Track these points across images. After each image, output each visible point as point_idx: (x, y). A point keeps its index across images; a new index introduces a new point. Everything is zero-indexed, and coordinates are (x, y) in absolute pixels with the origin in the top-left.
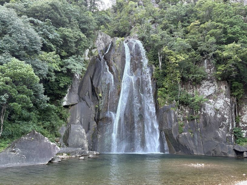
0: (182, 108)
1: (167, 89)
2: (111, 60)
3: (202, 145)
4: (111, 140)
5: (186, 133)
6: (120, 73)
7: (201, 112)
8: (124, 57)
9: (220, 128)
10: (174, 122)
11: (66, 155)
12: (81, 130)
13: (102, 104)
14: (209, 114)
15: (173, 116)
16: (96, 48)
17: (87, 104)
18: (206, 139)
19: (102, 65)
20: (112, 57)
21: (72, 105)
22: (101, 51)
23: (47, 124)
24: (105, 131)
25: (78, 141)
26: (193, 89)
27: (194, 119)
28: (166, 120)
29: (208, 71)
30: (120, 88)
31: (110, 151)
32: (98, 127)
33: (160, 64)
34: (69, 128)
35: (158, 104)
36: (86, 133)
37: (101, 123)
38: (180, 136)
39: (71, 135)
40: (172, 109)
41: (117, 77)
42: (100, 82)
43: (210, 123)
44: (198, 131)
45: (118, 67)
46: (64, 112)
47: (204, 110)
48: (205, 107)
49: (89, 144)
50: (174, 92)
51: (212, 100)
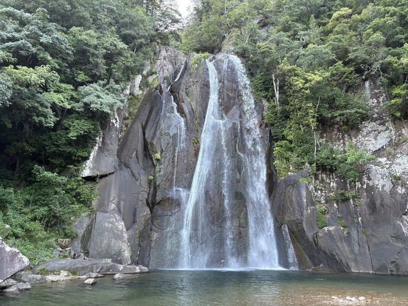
0: (322, 178)
1: (291, 142)
2: (181, 92)
3: (368, 253)
4: (178, 246)
5: (331, 228)
6: (197, 114)
7: (362, 185)
8: (206, 85)
9: (403, 214)
10: (307, 206)
12: (116, 224)
13: (162, 173)
14: (380, 186)
15: (304, 193)
17: (133, 175)
18: (375, 240)
19: (164, 102)
20: (183, 87)
21: (102, 177)
22: (165, 78)
24: (167, 226)
25: (109, 245)
26: (344, 140)
27: (347, 199)
28: (291, 201)
29: (373, 103)
30: (198, 142)
31: (175, 264)
32: (154, 216)
33: (277, 95)
34: (93, 220)
35: (275, 173)
36: (127, 230)
37: (158, 210)
38: (320, 235)
39: (94, 232)
40: (303, 181)
41: (193, 122)
42: (158, 132)
43: (382, 205)
44: (358, 223)
45: (194, 104)
46: (85, 189)
47: (369, 179)
48: (370, 172)
49: (133, 251)
50: (306, 146)
51: (385, 159)
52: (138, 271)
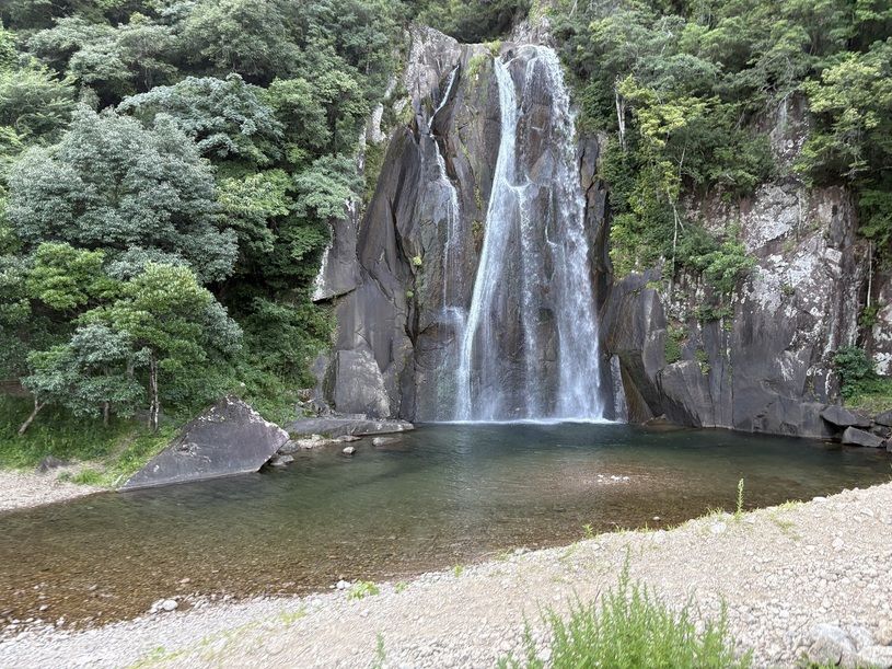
0: (686, 280)
1: (639, 217)
2: (451, 135)
3: (730, 401)
4: (454, 387)
5: (682, 365)
6: (478, 178)
7: (740, 298)
8: (495, 119)
9: (787, 349)
10: (652, 328)
11: (317, 437)
12: (367, 365)
13: (425, 286)
14: (763, 303)
15: (649, 308)
16: (406, 95)
17: (384, 290)
18: (742, 384)
19: (423, 160)
20: (454, 123)
21: (339, 296)
22: (423, 102)
23: (273, 357)
24: (437, 364)
25: (360, 394)
26: (728, 215)
27: (715, 320)
28: (630, 320)
29: (787, 148)
30: (481, 229)
31: (450, 415)
32: (417, 351)
33: (622, 128)
34: (335, 361)
35: (610, 270)
36: (382, 372)
37: (423, 341)
38: (665, 373)
39: (339, 379)
40: (651, 287)
41: (472, 194)
42: (417, 220)
43: (761, 332)
44: (725, 357)
45: (472, 157)
46: (319, 318)
47: (751, 290)
48: (753, 279)
49: (392, 401)
50: (662, 228)
51: (780, 257)
52: (401, 429)
